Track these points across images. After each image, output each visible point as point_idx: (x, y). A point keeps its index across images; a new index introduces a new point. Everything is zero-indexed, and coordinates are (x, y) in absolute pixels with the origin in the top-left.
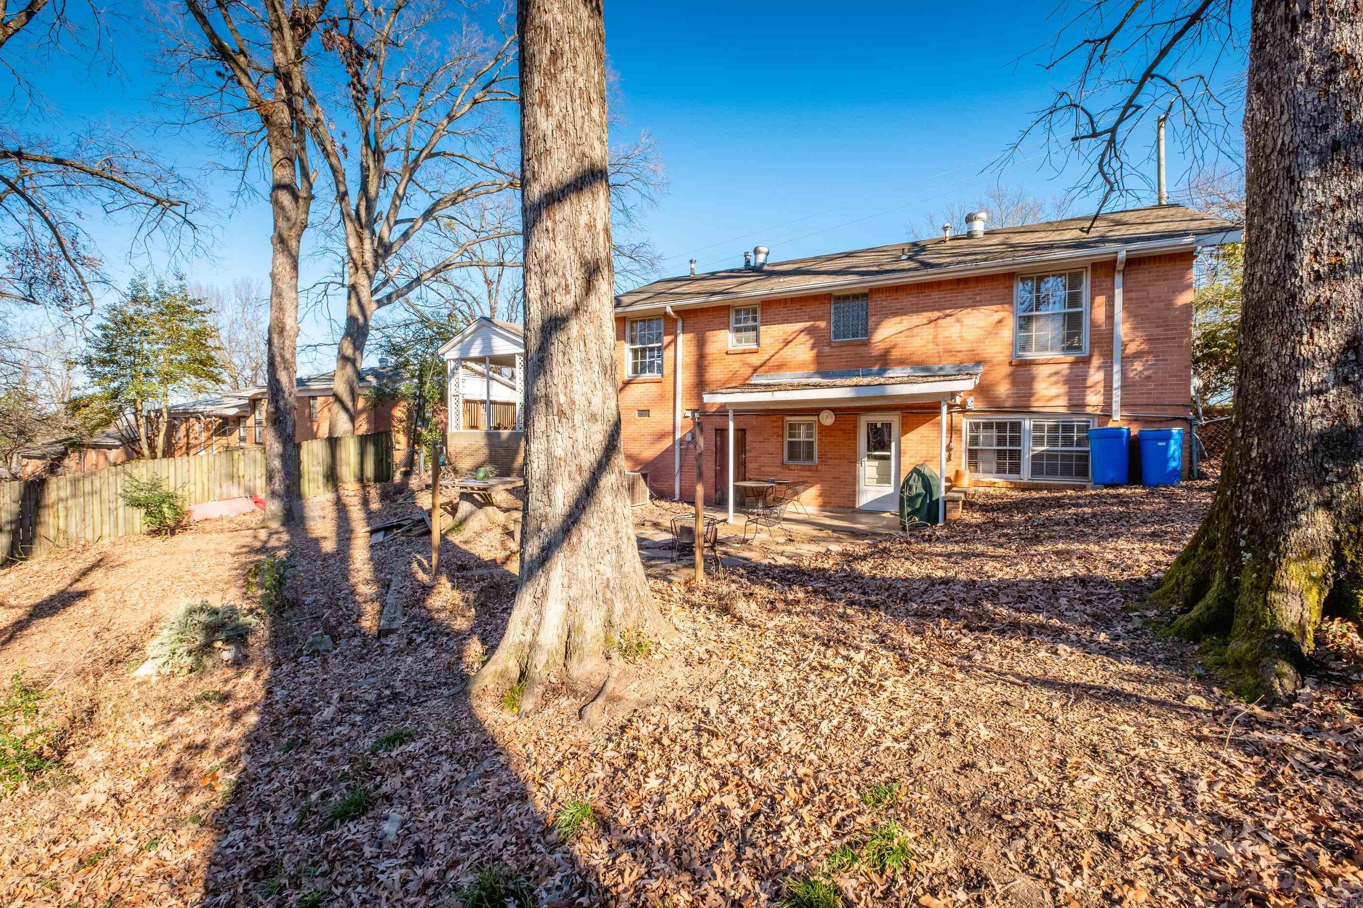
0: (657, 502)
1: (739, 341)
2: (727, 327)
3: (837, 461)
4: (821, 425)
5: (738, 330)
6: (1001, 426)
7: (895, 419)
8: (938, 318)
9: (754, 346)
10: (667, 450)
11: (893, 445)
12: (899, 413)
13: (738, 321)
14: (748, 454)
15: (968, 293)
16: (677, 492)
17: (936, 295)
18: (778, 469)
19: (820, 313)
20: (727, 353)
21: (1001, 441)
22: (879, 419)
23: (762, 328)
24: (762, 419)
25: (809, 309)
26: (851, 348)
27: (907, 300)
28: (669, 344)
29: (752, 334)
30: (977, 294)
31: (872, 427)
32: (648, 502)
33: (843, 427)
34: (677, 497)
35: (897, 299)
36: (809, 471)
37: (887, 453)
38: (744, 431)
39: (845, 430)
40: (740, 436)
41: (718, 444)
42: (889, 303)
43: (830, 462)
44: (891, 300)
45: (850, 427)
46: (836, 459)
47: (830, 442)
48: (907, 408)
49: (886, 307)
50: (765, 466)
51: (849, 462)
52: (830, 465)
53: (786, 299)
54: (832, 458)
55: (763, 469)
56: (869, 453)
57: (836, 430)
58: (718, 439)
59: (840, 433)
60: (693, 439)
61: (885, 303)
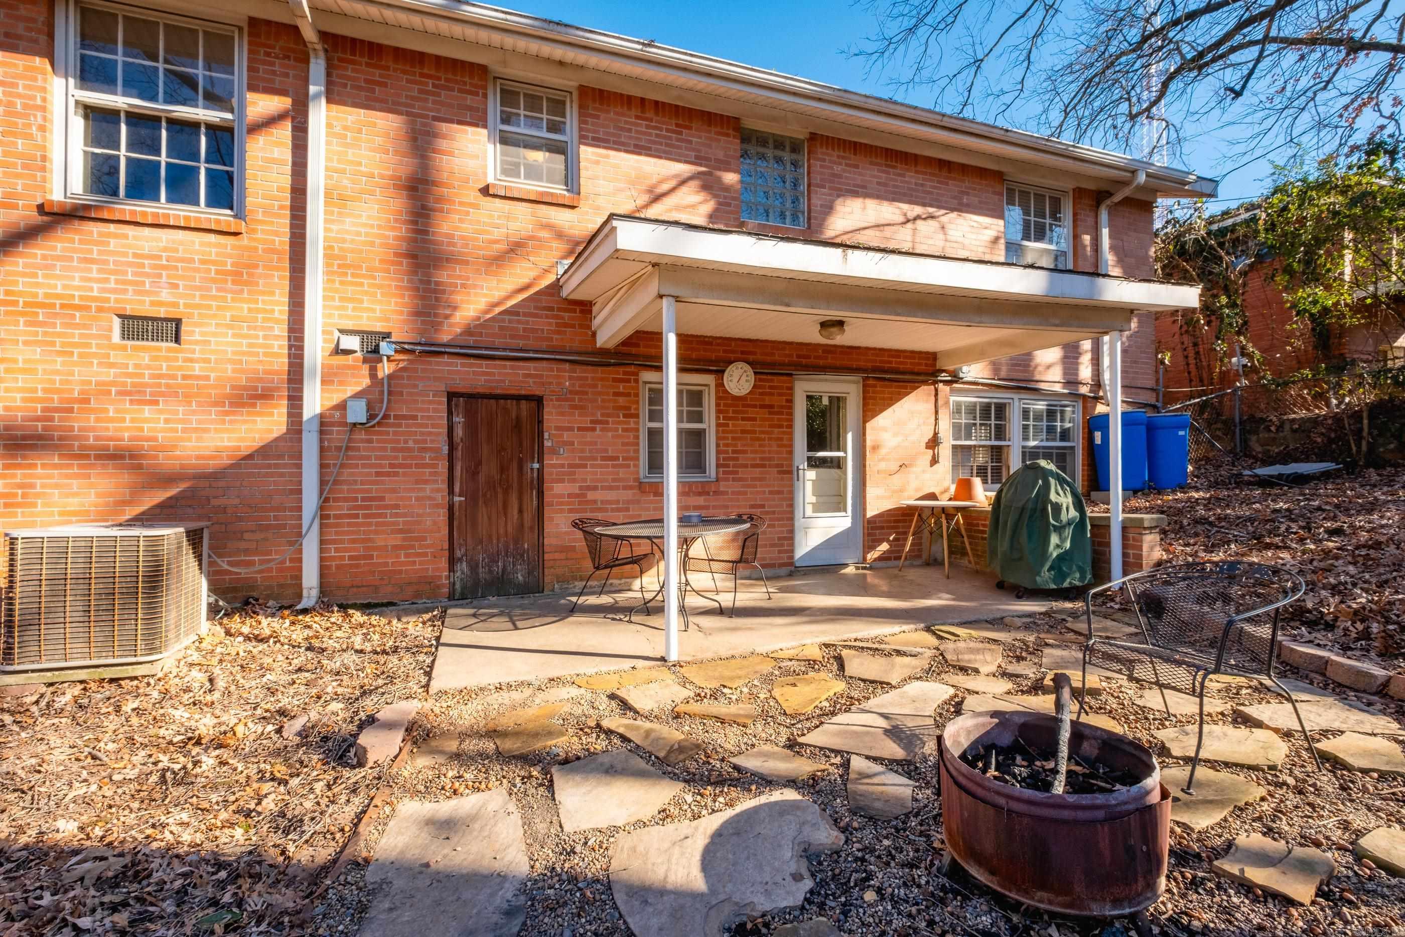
0: (235, 623)
1: (510, 170)
2: (479, 121)
3: (757, 472)
4: (722, 394)
5: (507, 140)
6: (986, 410)
7: (849, 389)
8: (918, 217)
9: (559, 190)
10: (265, 451)
11: (849, 438)
12: (857, 378)
13: (506, 119)
14: (548, 461)
16: (310, 579)
17: (911, 178)
18: (628, 494)
19: (720, 155)
20: (485, 191)
22: (825, 387)
23: (587, 153)
24: (590, 373)
25: (697, 137)
27: (871, 173)
28: (271, 121)
29: (559, 161)
30: (959, 192)
31: (813, 402)
32: (205, 626)
33: (767, 400)
34: (309, 600)
35: (857, 167)
36: (700, 494)
37: (840, 454)
38: (538, 401)
39: (771, 406)
40: (524, 413)
41: (459, 432)
42: (844, 171)
43: (742, 473)
44: (847, 165)
45: (778, 401)
46: (753, 466)
47: (743, 432)
48: (875, 370)
49: (840, 176)
50: (595, 488)
51: (779, 472)
52: (740, 479)
53: (643, 100)
54: (746, 466)
55: (591, 495)
56: (811, 454)
57: (755, 406)
58: (458, 419)
59: (764, 413)
60: (371, 417)
61: (837, 169)
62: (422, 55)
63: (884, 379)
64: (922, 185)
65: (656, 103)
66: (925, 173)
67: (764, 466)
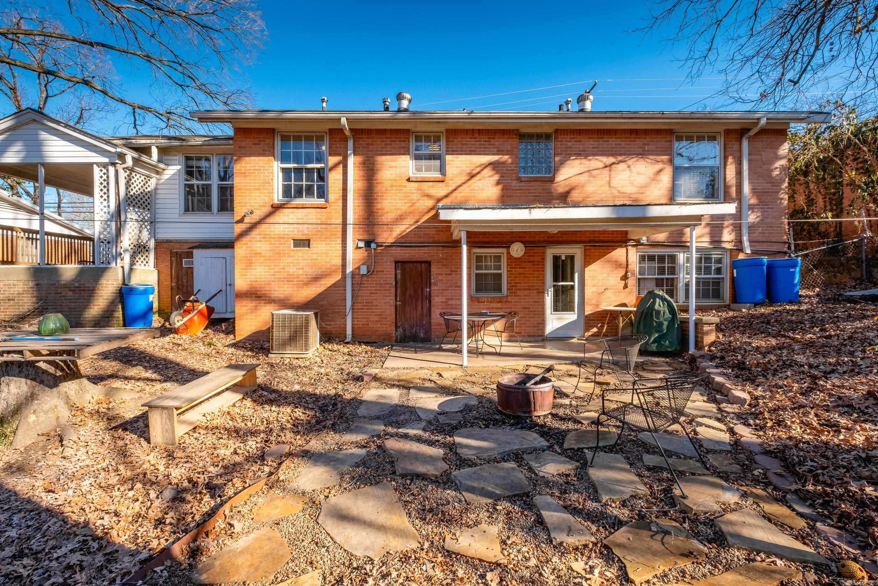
0: (326, 346)
1: (419, 170)
2: (406, 152)
3: (527, 292)
4: (510, 258)
5: (418, 158)
6: (661, 259)
7: (577, 251)
8: (613, 163)
9: (438, 175)
10: (334, 285)
11: (576, 275)
12: (581, 246)
13: (417, 148)
14: (433, 288)
15: (639, 142)
16: (349, 331)
17: (613, 141)
19: (509, 148)
20: (409, 180)
21: (661, 271)
22: (563, 251)
23: (448, 158)
24: (450, 251)
25: (497, 142)
26: (538, 183)
27: (589, 143)
28: (336, 166)
29: (438, 162)
30: (645, 144)
31: (556, 258)
32: (318, 346)
33: (532, 259)
34: (349, 339)
35: (581, 141)
36: (498, 302)
37: (572, 283)
38: (429, 263)
39: (534, 262)
40: (423, 269)
41: (399, 276)
42: (573, 144)
43: (519, 293)
44: (575, 141)
45: (538, 259)
46: (524, 290)
47: (519, 274)
48: (590, 241)
49: (571, 148)
50: (452, 299)
51: (538, 293)
52: (518, 296)
53: (473, 130)
54: (521, 290)
55: (450, 302)
56: (555, 283)
57: (525, 262)
58: (399, 272)
59: (530, 265)
60: (368, 272)
61: (569, 144)
62: (386, 130)
63: (596, 246)
64: (619, 144)
65: (479, 130)
66: (621, 138)
67: (530, 289)
